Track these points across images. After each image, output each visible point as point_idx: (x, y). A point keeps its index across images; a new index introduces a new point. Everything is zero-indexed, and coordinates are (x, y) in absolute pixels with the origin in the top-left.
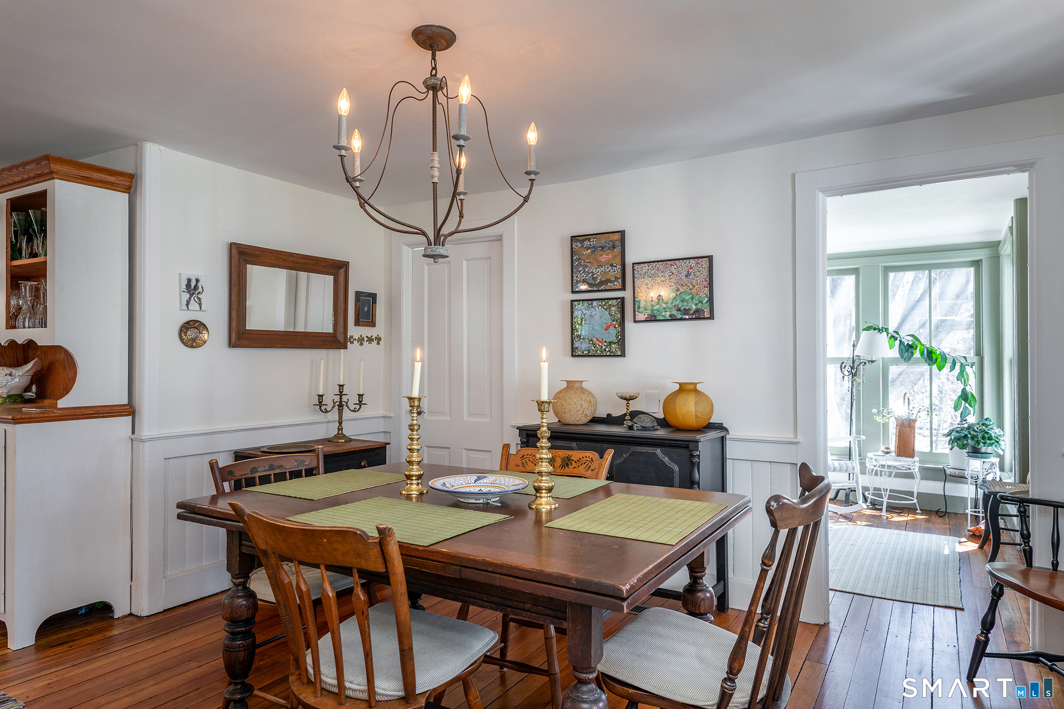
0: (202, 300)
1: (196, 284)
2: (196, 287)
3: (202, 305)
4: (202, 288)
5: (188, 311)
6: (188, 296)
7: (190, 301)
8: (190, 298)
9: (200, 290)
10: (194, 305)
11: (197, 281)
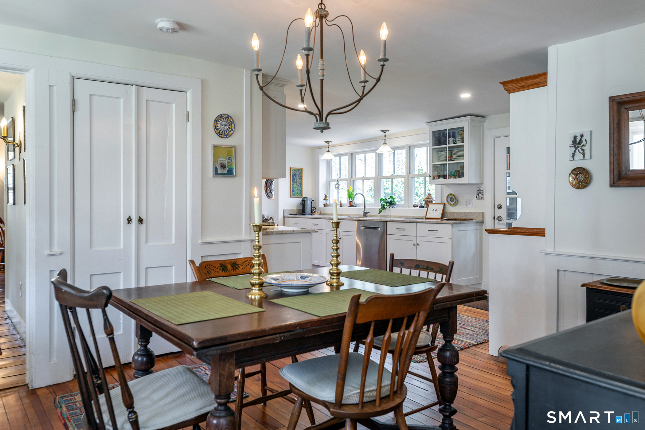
0: (585, 151)
1: (581, 138)
2: (580, 141)
3: (586, 155)
4: (586, 141)
5: (574, 161)
6: (574, 149)
7: (575, 153)
8: (575, 151)
9: (584, 143)
10: (579, 156)
11: (582, 136)
